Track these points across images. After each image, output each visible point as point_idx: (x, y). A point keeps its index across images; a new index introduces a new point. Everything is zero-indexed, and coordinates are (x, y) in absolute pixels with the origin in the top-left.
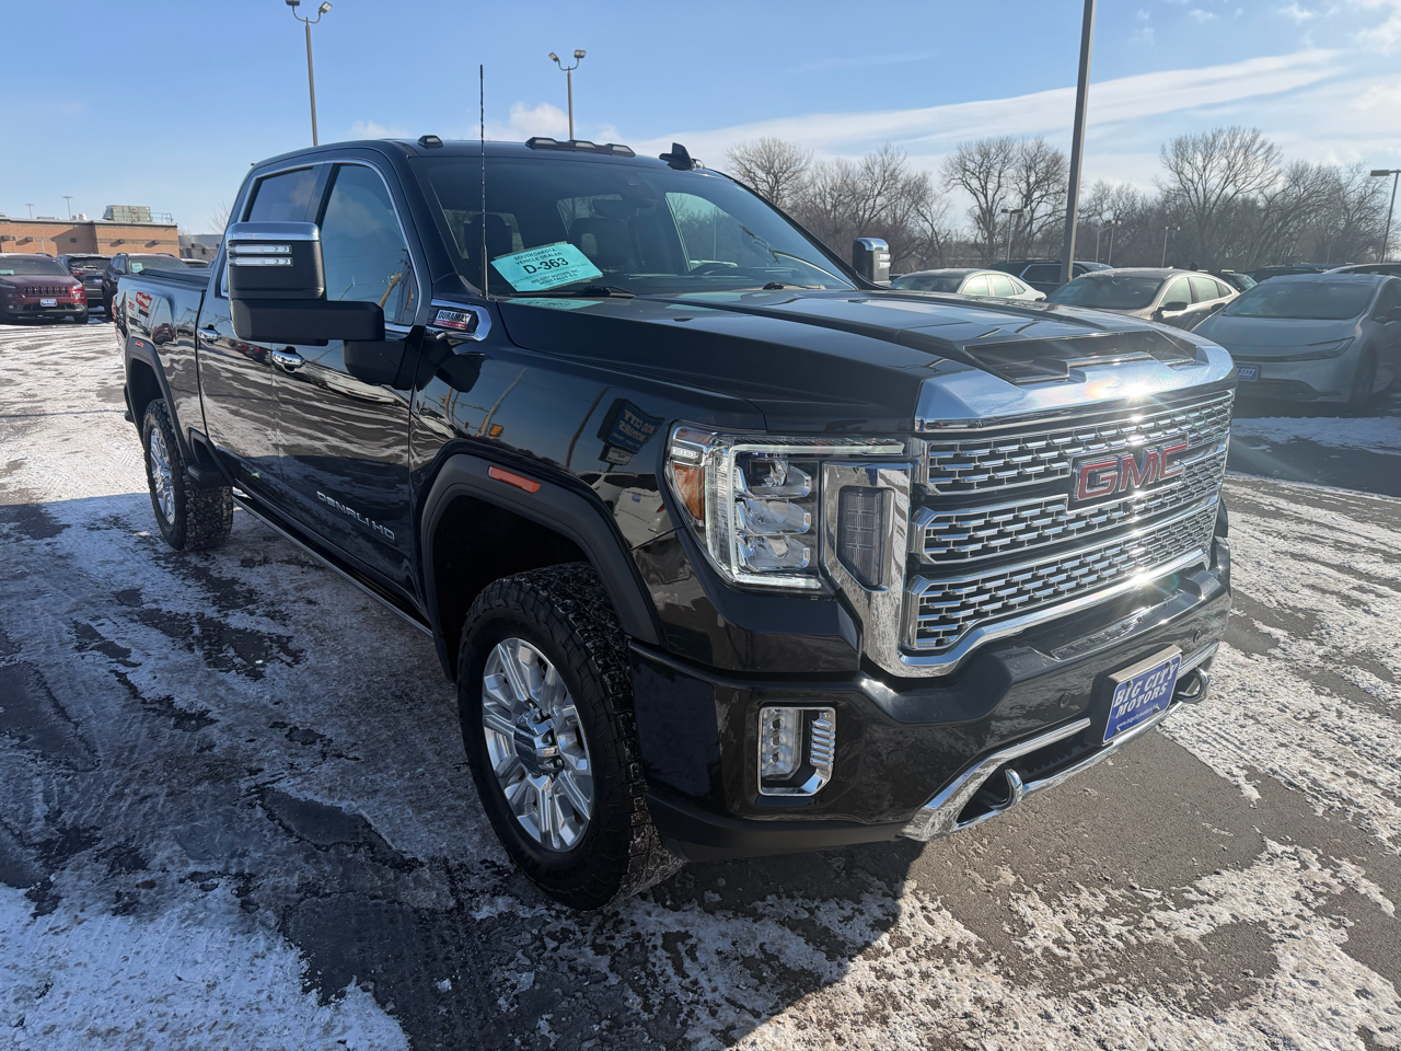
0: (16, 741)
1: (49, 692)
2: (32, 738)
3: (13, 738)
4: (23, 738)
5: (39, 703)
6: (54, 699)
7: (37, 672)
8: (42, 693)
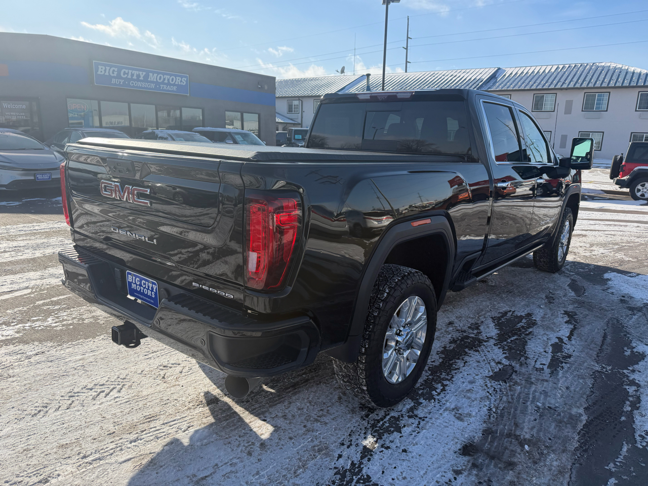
0: (628, 335)
1: (602, 346)
2: (622, 334)
3: (629, 337)
4: (625, 335)
5: (609, 344)
6: (603, 342)
7: (598, 356)
8: (605, 347)
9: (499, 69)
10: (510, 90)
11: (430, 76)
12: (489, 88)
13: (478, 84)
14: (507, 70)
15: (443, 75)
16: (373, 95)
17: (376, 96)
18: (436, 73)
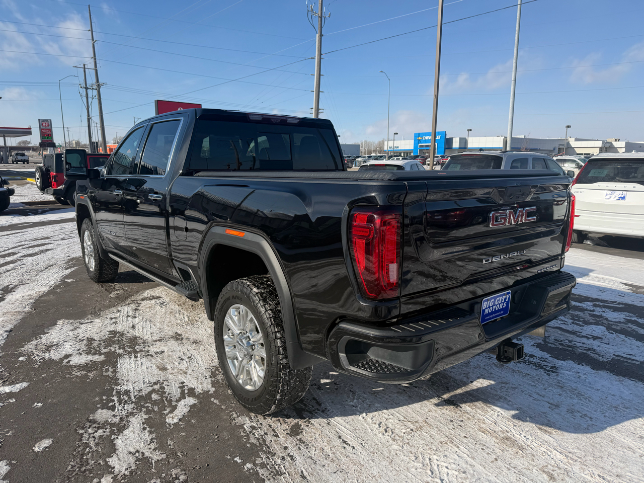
17: (270, 119)
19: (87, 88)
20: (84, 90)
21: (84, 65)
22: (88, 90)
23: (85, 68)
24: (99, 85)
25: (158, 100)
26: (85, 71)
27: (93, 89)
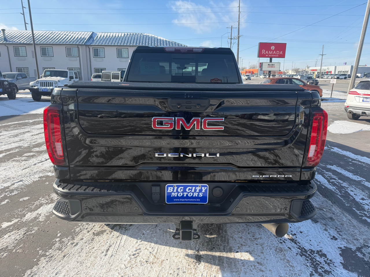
9: (93, 33)
10: (103, 46)
11: (50, 34)
12: (91, 43)
13: (84, 41)
14: (98, 33)
15: (59, 34)
16: (176, 49)
17: (179, 50)
18: (54, 32)
19: (231, 39)
20: (230, 40)
21: (232, 26)
22: (232, 40)
23: (232, 28)
24: (239, 36)
25: (260, 43)
26: (231, 30)
27: (234, 39)
